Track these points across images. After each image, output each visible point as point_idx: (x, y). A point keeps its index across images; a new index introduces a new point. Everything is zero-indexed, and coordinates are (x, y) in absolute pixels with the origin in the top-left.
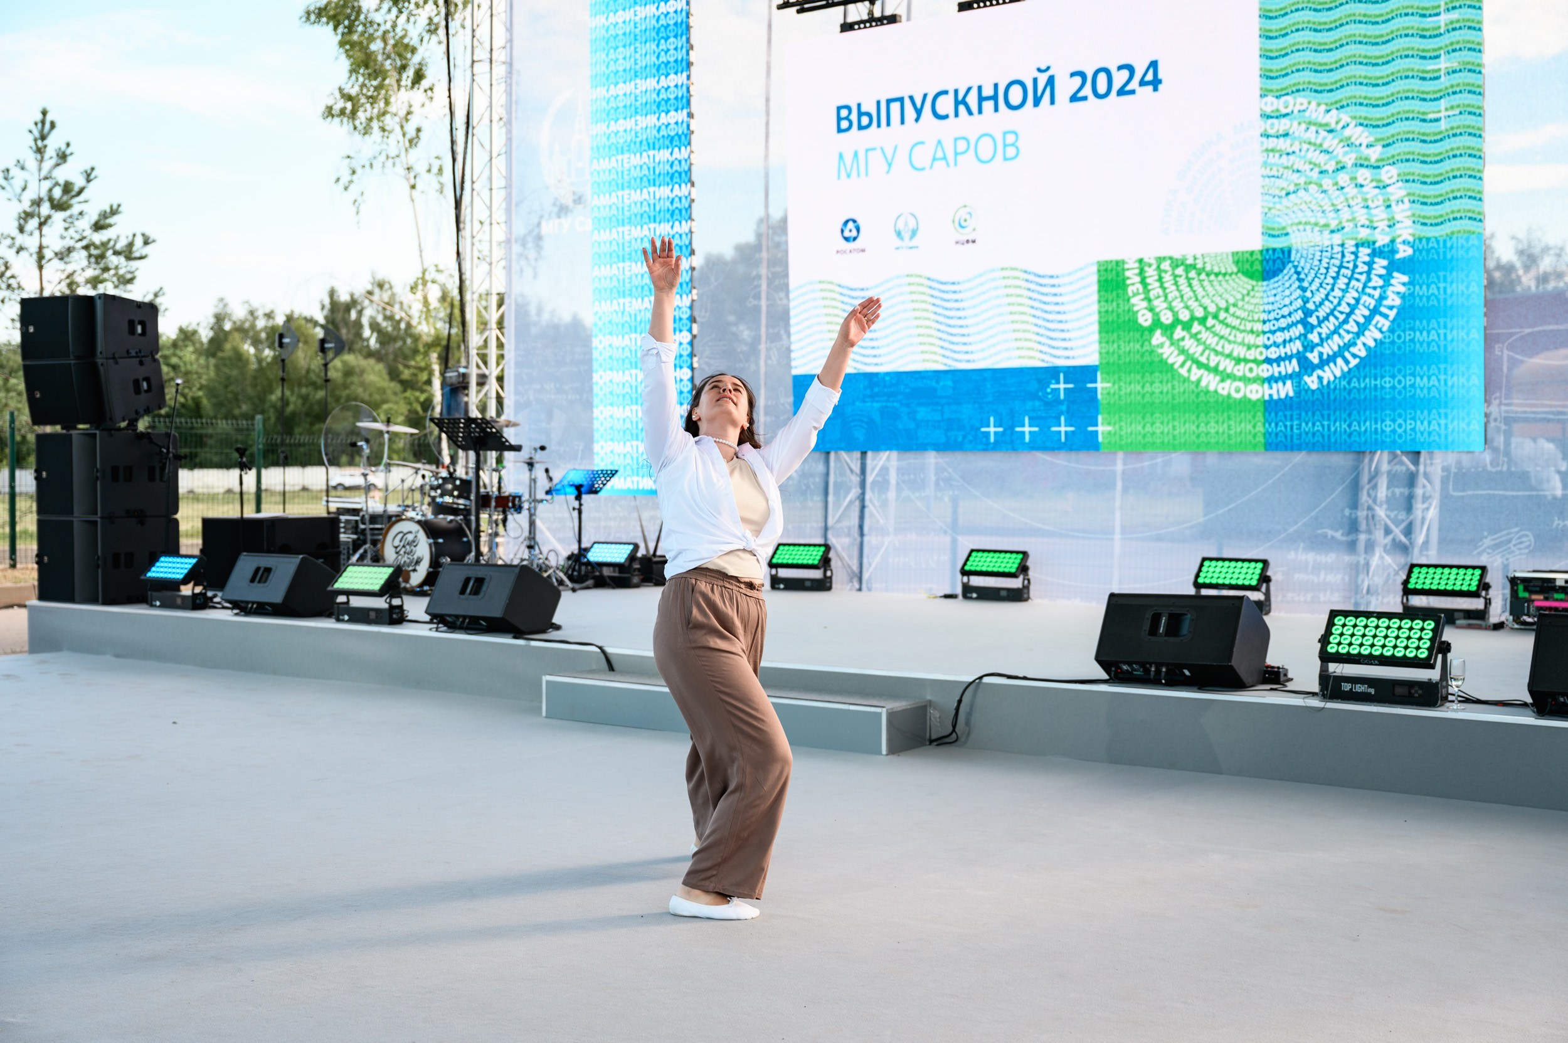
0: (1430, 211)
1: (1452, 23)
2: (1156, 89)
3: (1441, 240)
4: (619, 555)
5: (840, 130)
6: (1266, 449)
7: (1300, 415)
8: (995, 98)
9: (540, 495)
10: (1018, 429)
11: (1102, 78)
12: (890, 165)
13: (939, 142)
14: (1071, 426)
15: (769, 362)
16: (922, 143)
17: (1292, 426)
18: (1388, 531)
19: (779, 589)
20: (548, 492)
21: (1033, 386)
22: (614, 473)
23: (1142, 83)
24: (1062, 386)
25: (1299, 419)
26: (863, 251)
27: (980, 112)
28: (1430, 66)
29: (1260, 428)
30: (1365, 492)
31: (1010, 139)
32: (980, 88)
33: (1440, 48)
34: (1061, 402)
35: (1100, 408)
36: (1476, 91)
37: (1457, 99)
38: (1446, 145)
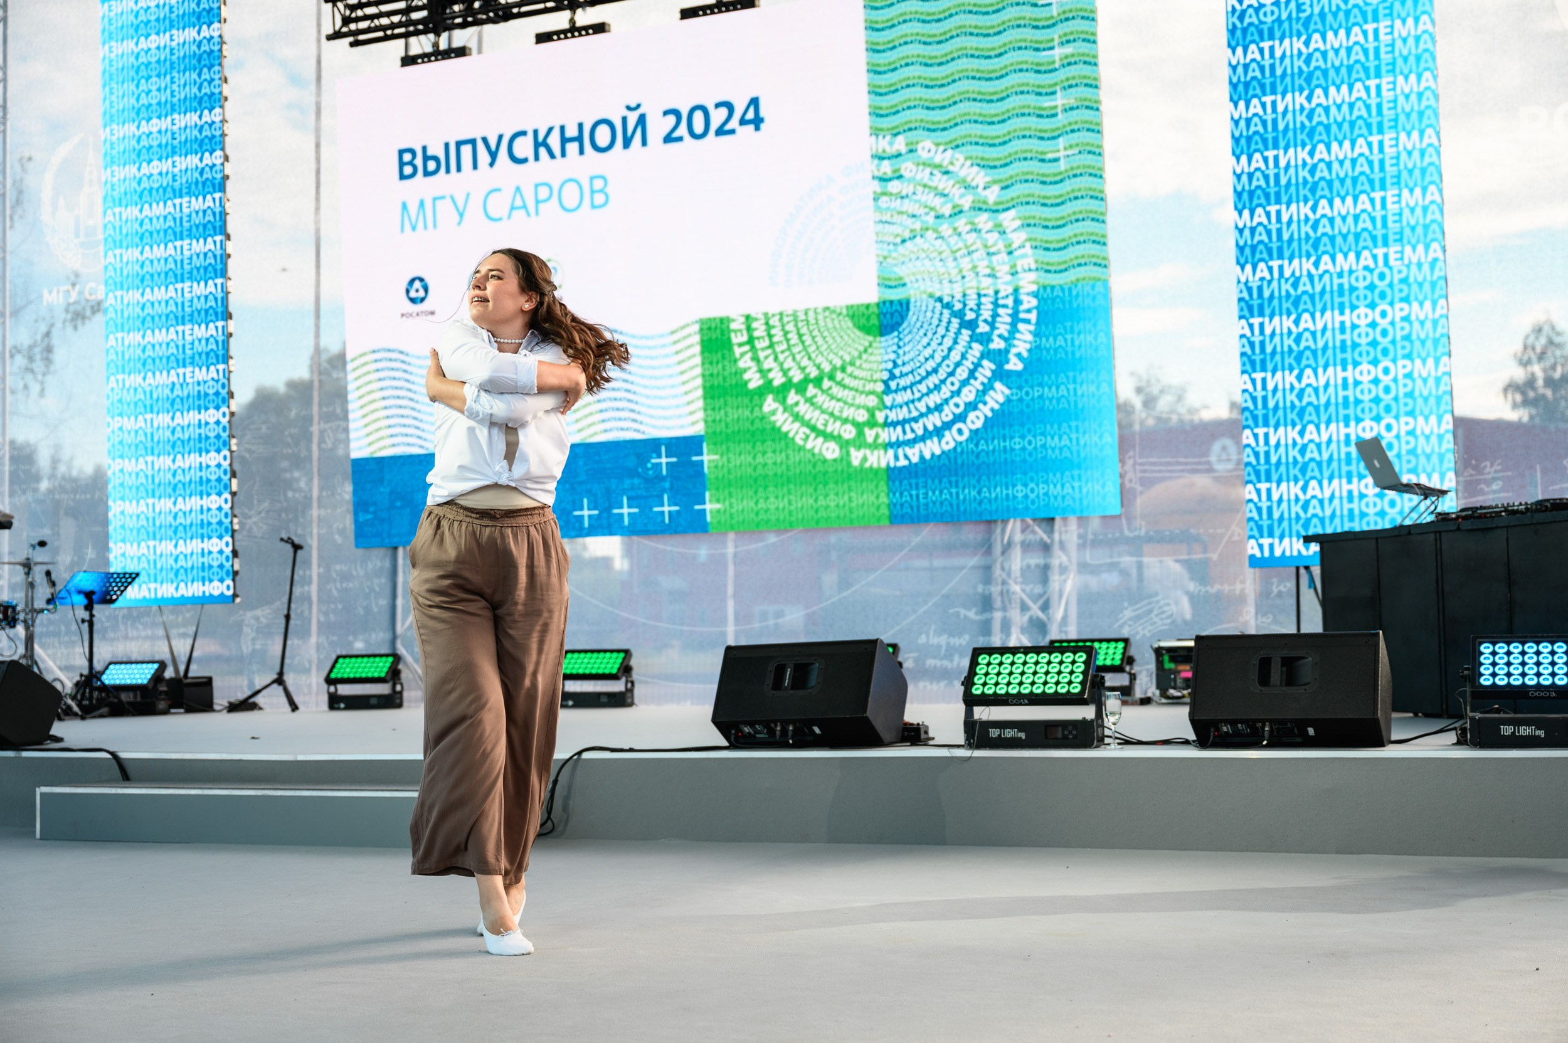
0: (1053, 257)
1: (1066, 57)
2: (757, 128)
3: (1066, 287)
4: (141, 675)
5: (402, 177)
6: (892, 523)
7: (926, 482)
8: (579, 139)
9: (39, 603)
10: (615, 511)
11: (698, 116)
12: (461, 215)
13: (518, 189)
14: (676, 505)
15: (323, 446)
16: (499, 190)
17: (918, 496)
18: (1024, 608)
19: (339, 709)
20: (49, 601)
21: (631, 462)
22: (133, 577)
23: (743, 122)
24: (664, 460)
25: (925, 487)
26: (432, 313)
27: (563, 154)
28: (1047, 103)
29: (884, 499)
30: (998, 566)
31: (598, 185)
32: (562, 128)
33: (1056, 84)
34: (663, 479)
35: (708, 483)
36: (1094, 129)
37: (1076, 138)
38: (1066, 187)
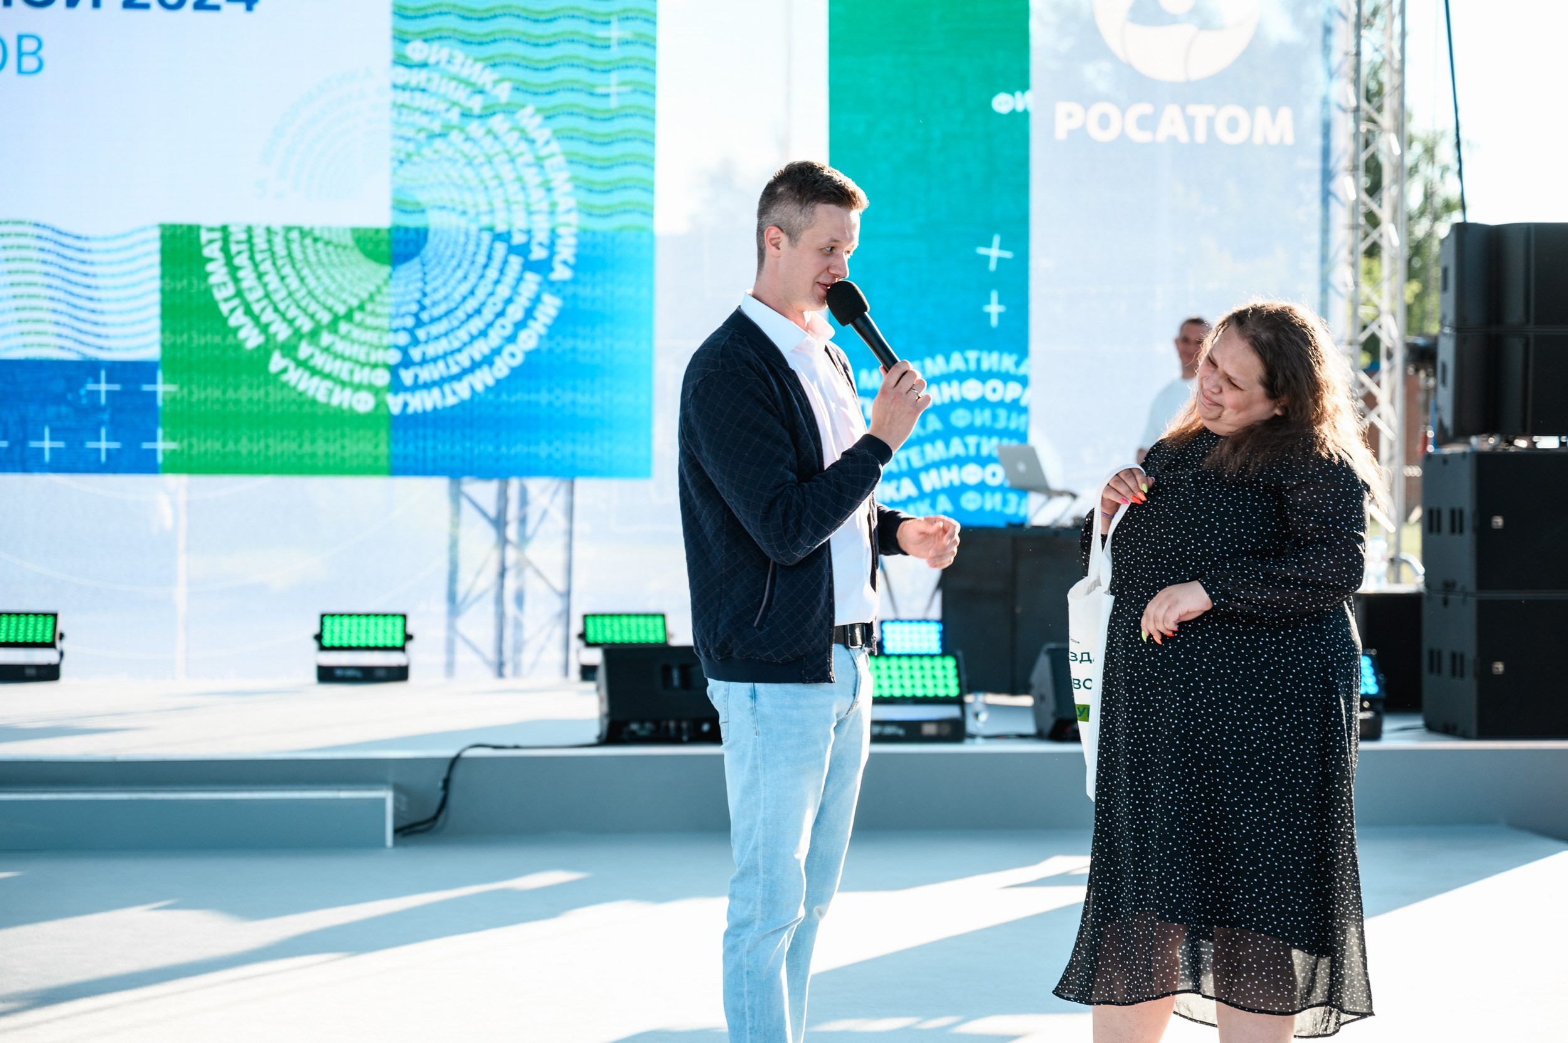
0: (598, 200)
2: (250, 9)
3: (609, 234)
6: (390, 473)
7: (436, 434)
10: (33, 444)
14: (116, 440)
17: (425, 449)
21: (59, 386)
24: (103, 387)
25: (435, 439)
28: (600, 32)
29: (383, 449)
31: (29, 45)
33: (610, 14)
34: (102, 409)
35: (161, 419)
36: (650, 68)
37: (630, 75)
38: (616, 126)
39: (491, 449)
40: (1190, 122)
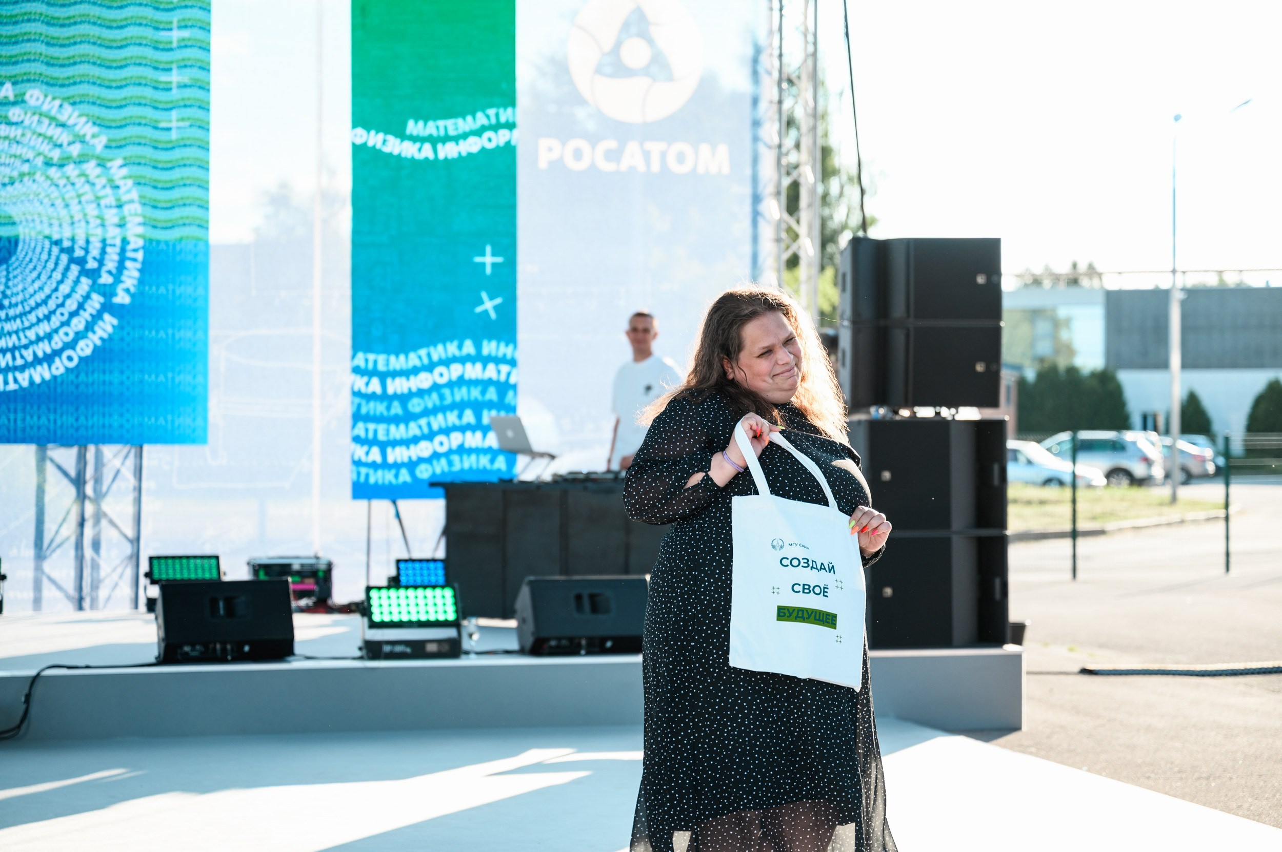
0: (161, 215)
1: (184, 40)
3: (171, 244)
28: (163, 77)
33: (172, 62)
36: (205, 107)
37: (187, 112)
38: (177, 154)
39: (71, 420)
40: (647, 155)
